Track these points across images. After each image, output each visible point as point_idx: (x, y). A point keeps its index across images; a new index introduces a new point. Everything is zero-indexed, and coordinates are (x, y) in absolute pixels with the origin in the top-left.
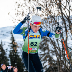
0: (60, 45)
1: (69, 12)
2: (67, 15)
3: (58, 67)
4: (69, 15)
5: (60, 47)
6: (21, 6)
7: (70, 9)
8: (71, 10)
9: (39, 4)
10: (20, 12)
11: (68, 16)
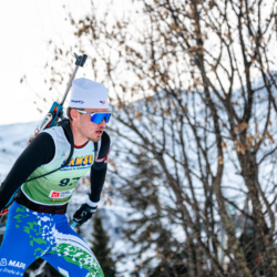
0: (196, 191)
1: (231, 79)
2: (223, 89)
3: (191, 265)
4: (230, 89)
5: (198, 198)
6: (64, 53)
7: (233, 69)
8: (236, 73)
9: (127, 48)
10: (63, 75)
11: (227, 91)
